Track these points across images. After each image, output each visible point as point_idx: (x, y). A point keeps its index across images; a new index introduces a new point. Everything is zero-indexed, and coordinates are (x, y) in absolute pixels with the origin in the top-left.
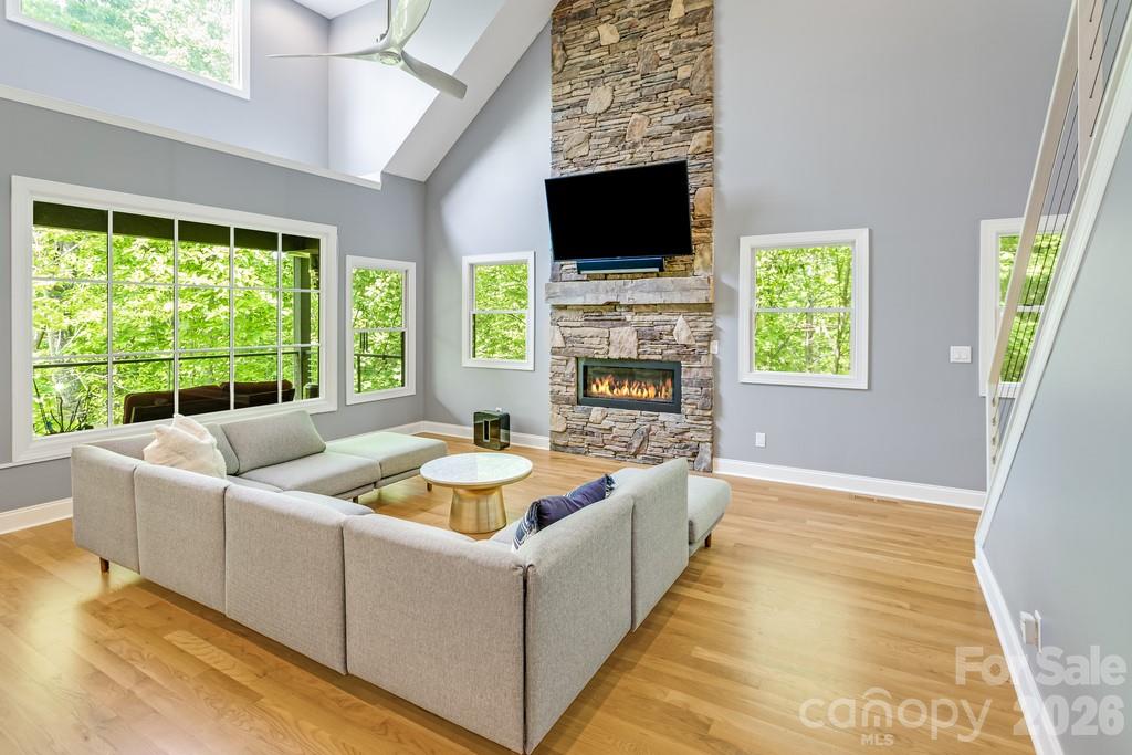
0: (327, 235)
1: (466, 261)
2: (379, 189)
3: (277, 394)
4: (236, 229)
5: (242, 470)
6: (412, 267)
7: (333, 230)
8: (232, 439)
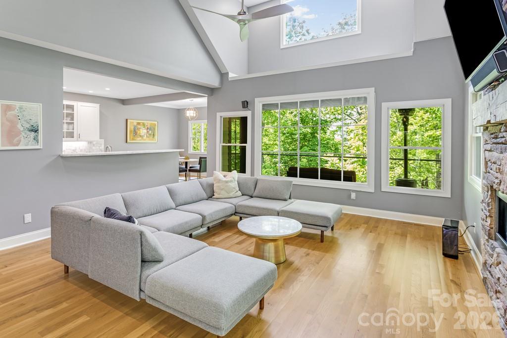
5: (253, 196)
8: (257, 184)
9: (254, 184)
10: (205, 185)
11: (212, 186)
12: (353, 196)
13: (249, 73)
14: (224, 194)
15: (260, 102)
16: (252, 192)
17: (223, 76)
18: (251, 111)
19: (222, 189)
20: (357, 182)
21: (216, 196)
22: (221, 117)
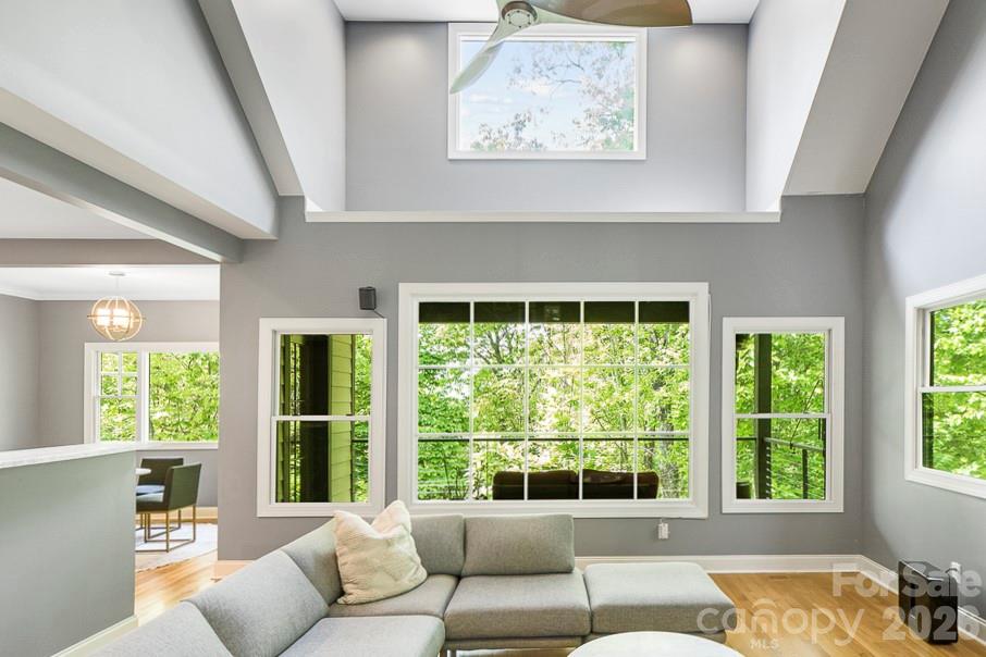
0: (695, 295)
1: (911, 304)
2: (778, 220)
3: (632, 488)
4: (586, 303)
5: (464, 572)
6: (838, 324)
7: (703, 288)
8: (469, 535)
9: (460, 536)
10: (310, 563)
11: (331, 562)
12: (664, 531)
13: (348, 208)
14: (381, 585)
15: (413, 295)
16: (461, 562)
17: (286, 205)
18: (385, 320)
19: (374, 571)
20: (657, 499)
21: (354, 593)
22: (275, 332)
